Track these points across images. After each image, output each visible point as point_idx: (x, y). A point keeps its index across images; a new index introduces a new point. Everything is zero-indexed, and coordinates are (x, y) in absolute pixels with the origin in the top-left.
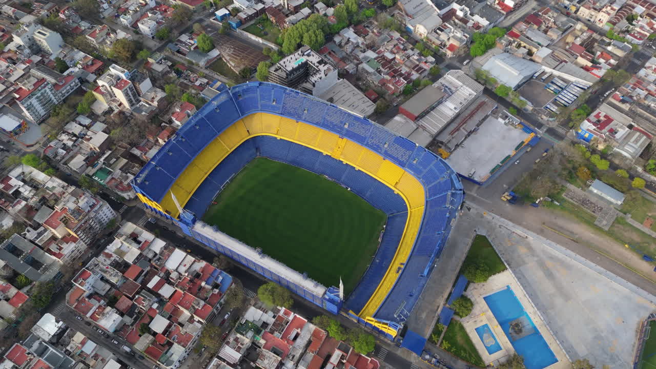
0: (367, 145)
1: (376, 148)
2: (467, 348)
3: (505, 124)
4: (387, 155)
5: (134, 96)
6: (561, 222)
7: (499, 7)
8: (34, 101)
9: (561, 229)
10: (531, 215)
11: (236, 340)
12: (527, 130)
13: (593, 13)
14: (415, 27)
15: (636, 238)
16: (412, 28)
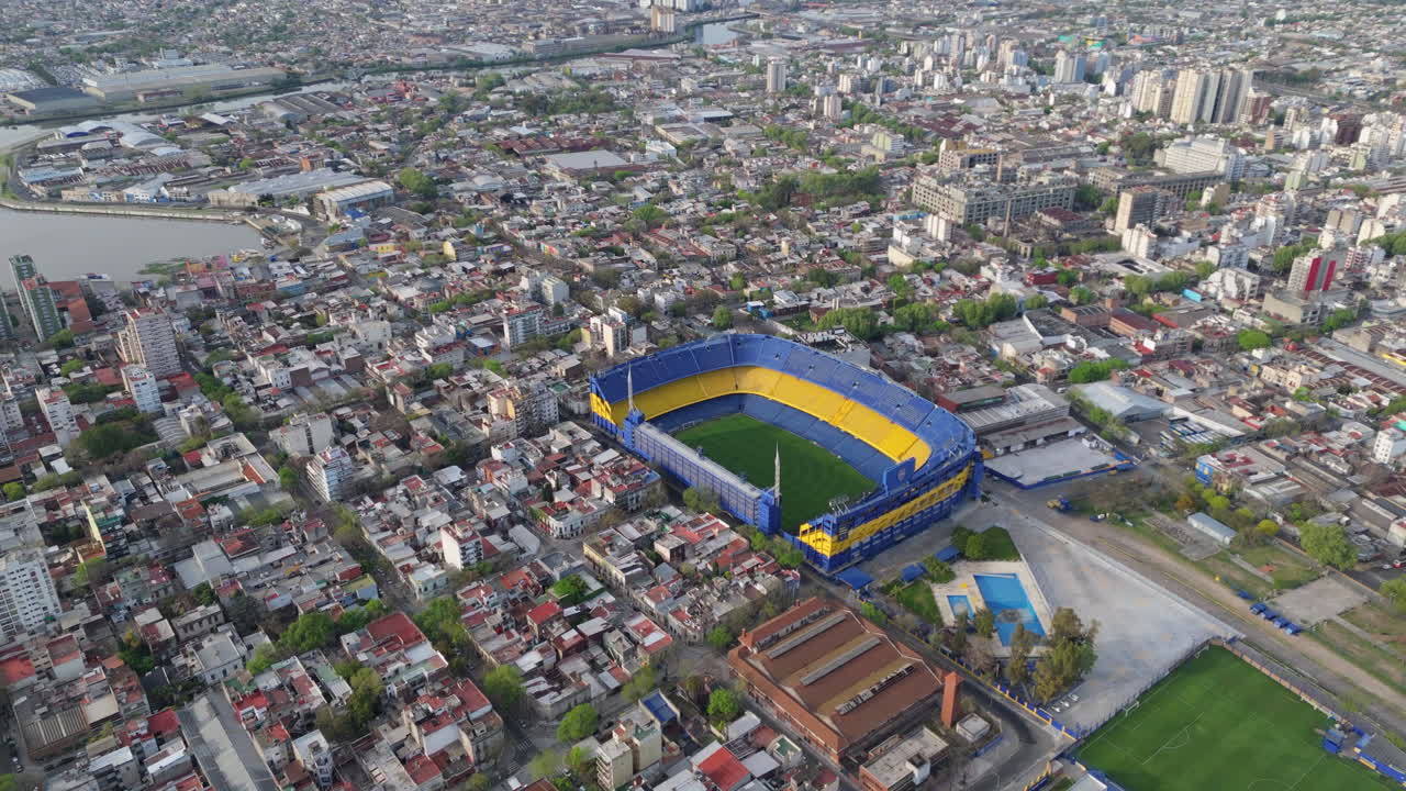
0: (876, 408)
1: (884, 411)
2: (926, 607)
3: (1091, 448)
4: (896, 419)
5: (623, 340)
6: (1125, 541)
7: (1133, 349)
8: (519, 323)
9: (1120, 546)
10: (1080, 525)
11: (642, 524)
12: (1118, 456)
13: (1281, 374)
14: (1001, 347)
15: (1238, 576)
16: (997, 349)
